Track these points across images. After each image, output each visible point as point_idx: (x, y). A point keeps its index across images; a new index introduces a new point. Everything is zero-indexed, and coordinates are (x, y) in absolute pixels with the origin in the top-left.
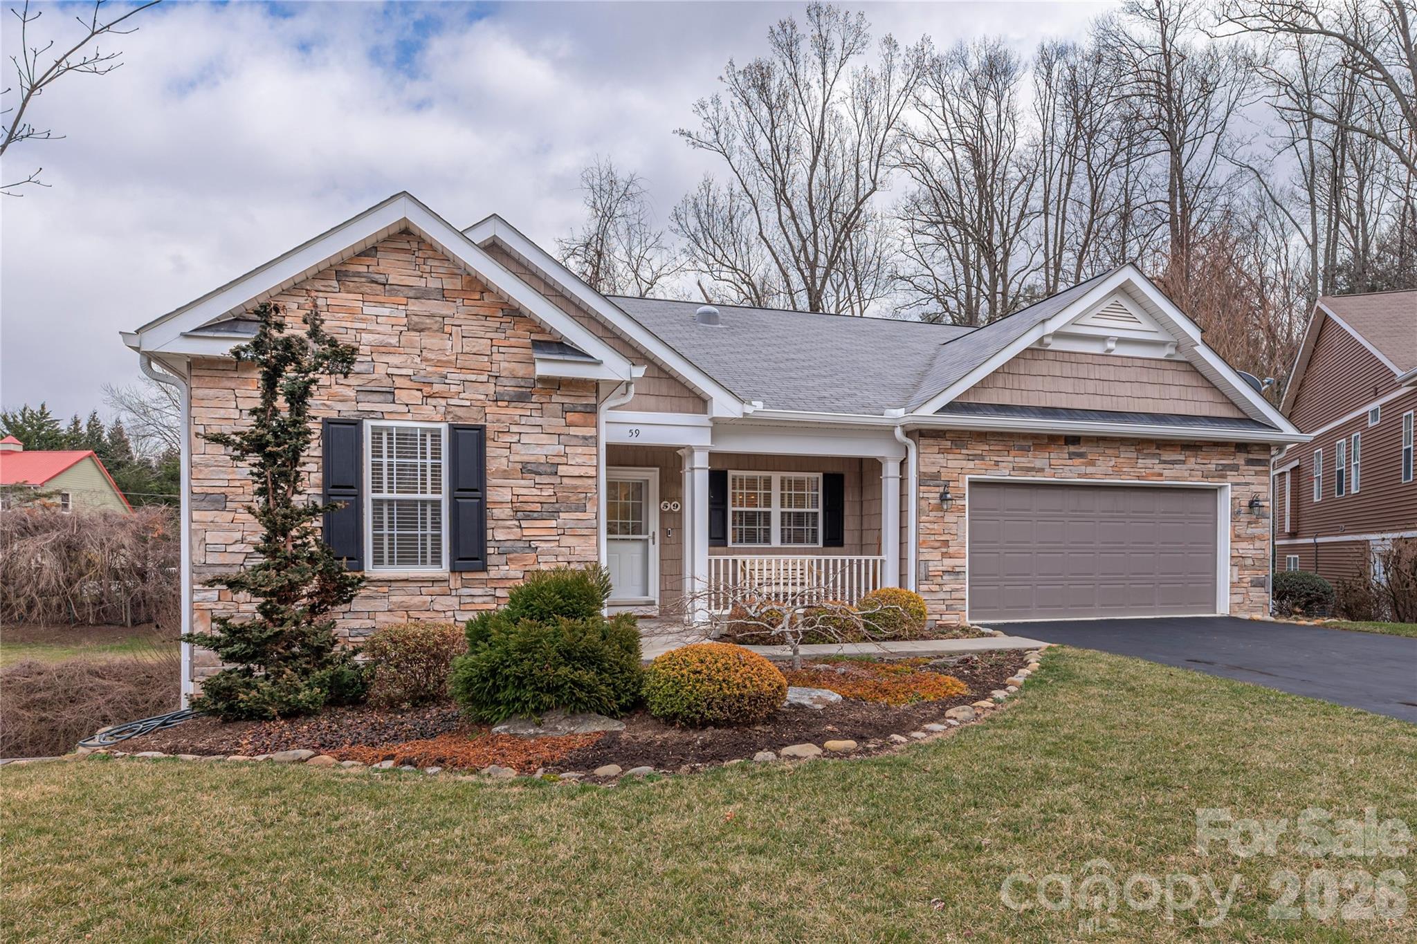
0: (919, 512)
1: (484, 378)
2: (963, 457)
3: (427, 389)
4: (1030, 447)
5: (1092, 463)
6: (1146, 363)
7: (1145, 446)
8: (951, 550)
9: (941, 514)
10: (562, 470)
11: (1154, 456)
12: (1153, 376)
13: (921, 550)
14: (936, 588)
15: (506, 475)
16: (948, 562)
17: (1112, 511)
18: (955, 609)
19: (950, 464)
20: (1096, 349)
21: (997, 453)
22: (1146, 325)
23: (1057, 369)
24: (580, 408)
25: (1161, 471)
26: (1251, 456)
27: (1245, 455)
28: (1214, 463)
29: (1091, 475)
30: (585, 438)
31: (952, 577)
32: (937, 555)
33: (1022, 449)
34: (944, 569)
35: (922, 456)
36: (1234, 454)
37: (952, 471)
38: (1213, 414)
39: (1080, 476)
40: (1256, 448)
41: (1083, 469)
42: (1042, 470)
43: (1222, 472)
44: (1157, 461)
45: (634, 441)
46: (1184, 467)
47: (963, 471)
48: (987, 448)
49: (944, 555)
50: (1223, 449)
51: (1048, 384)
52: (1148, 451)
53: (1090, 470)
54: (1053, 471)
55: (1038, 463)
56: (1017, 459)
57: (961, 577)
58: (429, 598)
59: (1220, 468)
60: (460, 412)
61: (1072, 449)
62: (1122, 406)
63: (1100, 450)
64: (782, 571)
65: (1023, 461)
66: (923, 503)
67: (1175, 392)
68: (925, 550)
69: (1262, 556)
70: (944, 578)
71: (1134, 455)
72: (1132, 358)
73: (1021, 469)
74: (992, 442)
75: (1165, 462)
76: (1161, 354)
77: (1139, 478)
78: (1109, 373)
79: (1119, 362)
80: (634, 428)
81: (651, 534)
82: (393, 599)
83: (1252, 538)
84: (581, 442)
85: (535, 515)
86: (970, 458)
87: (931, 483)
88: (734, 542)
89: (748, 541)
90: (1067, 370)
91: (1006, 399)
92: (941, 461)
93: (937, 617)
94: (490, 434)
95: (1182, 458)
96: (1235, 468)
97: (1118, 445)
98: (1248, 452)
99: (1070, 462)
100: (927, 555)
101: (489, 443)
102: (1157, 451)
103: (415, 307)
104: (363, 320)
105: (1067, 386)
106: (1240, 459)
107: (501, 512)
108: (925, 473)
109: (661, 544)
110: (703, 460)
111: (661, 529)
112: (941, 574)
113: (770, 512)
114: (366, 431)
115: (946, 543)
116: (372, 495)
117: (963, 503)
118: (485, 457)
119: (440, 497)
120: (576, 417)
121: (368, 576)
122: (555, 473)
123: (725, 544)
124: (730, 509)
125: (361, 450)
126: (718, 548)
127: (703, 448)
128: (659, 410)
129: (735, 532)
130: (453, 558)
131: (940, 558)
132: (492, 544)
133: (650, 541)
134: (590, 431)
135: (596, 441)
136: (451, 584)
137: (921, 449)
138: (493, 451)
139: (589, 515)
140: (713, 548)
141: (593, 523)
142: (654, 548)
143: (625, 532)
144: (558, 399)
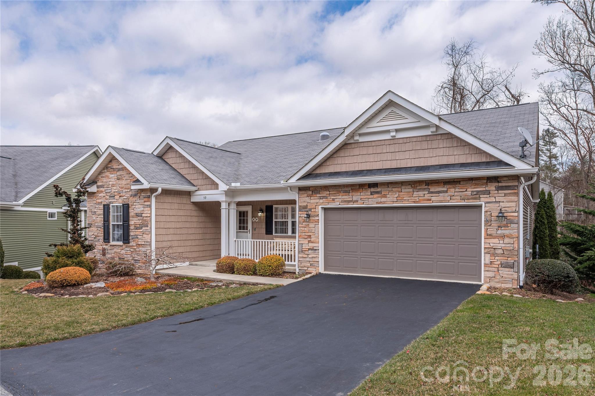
0: (299, 223)
1: (129, 191)
2: (318, 198)
3: (120, 195)
4: (350, 190)
5: (385, 196)
6: (418, 139)
7: (418, 185)
8: (312, 240)
9: (307, 224)
10: (143, 215)
11: (424, 189)
12: (425, 145)
13: (299, 239)
14: (306, 256)
15: (133, 217)
16: (311, 245)
17: (405, 221)
18: (314, 266)
19: (312, 201)
20: (387, 137)
21: (334, 195)
22: (411, 119)
23: (364, 151)
24: (146, 197)
25: (430, 198)
26: (500, 184)
27: (497, 184)
28: (470, 190)
29: (384, 203)
30: (148, 205)
31: (312, 252)
32: (306, 241)
33: (345, 192)
34: (309, 247)
35: (300, 198)
36: (486, 184)
37: (313, 204)
38: (469, 161)
39: (377, 203)
40: (505, 179)
41: (379, 200)
42: (357, 201)
43: (477, 195)
44: (427, 192)
45: (205, 200)
46: (446, 194)
47: (318, 204)
48: (328, 193)
49: (309, 242)
50: (476, 182)
51: (359, 159)
52: (420, 187)
53: (383, 200)
54: (363, 201)
55: (355, 198)
56: (343, 197)
57: (317, 252)
58: (120, 250)
59: (475, 193)
60: (125, 200)
61: (372, 190)
62: (403, 164)
63: (390, 189)
64: (290, 245)
65: (346, 198)
66: (300, 219)
67: (440, 152)
68: (301, 239)
69: (512, 248)
70: (309, 251)
71: (411, 190)
72: (410, 137)
73: (345, 201)
74: (331, 190)
75: (432, 193)
76: (428, 132)
77: (414, 202)
78: (396, 148)
79: (401, 141)
80: (204, 196)
81: (249, 230)
82: (115, 250)
83: (503, 237)
84: (147, 207)
85: (138, 228)
86: (320, 198)
87: (303, 210)
88: (275, 233)
89: (280, 233)
90: (371, 150)
91: (338, 169)
92: (308, 200)
93: (306, 269)
94: (130, 206)
95: (445, 189)
96: (488, 193)
97: (400, 185)
98: (498, 182)
99: (372, 196)
100: (302, 241)
101: (130, 208)
102: (427, 187)
103: (118, 173)
104: (110, 179)
105: (371, 158)
106: (492, 187)
107: (132, 227)
108: (301, 206)
109: (252, 234)
110: (224, 206)
111: (252, 228)
112: (307, 250)
113: (288, 221)
114: (111, 207)
115: (310, 236)
116: (111, 223)
117: (318, 218)
118: (129, 212)
119: (122, 223)
120: (146, 199)
121: (110, 244)
122: (142, 216)
123: (272, 234)
124: (274, 220)
125: (110, 212)
126: (270, 235)
127: (223, 201)
128: (211, 189)
129: (276, 229)
130: (124, 240)
131: (308, 243)
132: (130, 236)
133: (249, 232)
134: (148, 203)
135: (150, 206)
136: (124, 247)
137: (300, 195)
138: (130, 211)
139: (149, 228)
140: (268, 235)
141: (149, 230)
142: (250, 235)
143: (244, 229)
144: (142, 194)
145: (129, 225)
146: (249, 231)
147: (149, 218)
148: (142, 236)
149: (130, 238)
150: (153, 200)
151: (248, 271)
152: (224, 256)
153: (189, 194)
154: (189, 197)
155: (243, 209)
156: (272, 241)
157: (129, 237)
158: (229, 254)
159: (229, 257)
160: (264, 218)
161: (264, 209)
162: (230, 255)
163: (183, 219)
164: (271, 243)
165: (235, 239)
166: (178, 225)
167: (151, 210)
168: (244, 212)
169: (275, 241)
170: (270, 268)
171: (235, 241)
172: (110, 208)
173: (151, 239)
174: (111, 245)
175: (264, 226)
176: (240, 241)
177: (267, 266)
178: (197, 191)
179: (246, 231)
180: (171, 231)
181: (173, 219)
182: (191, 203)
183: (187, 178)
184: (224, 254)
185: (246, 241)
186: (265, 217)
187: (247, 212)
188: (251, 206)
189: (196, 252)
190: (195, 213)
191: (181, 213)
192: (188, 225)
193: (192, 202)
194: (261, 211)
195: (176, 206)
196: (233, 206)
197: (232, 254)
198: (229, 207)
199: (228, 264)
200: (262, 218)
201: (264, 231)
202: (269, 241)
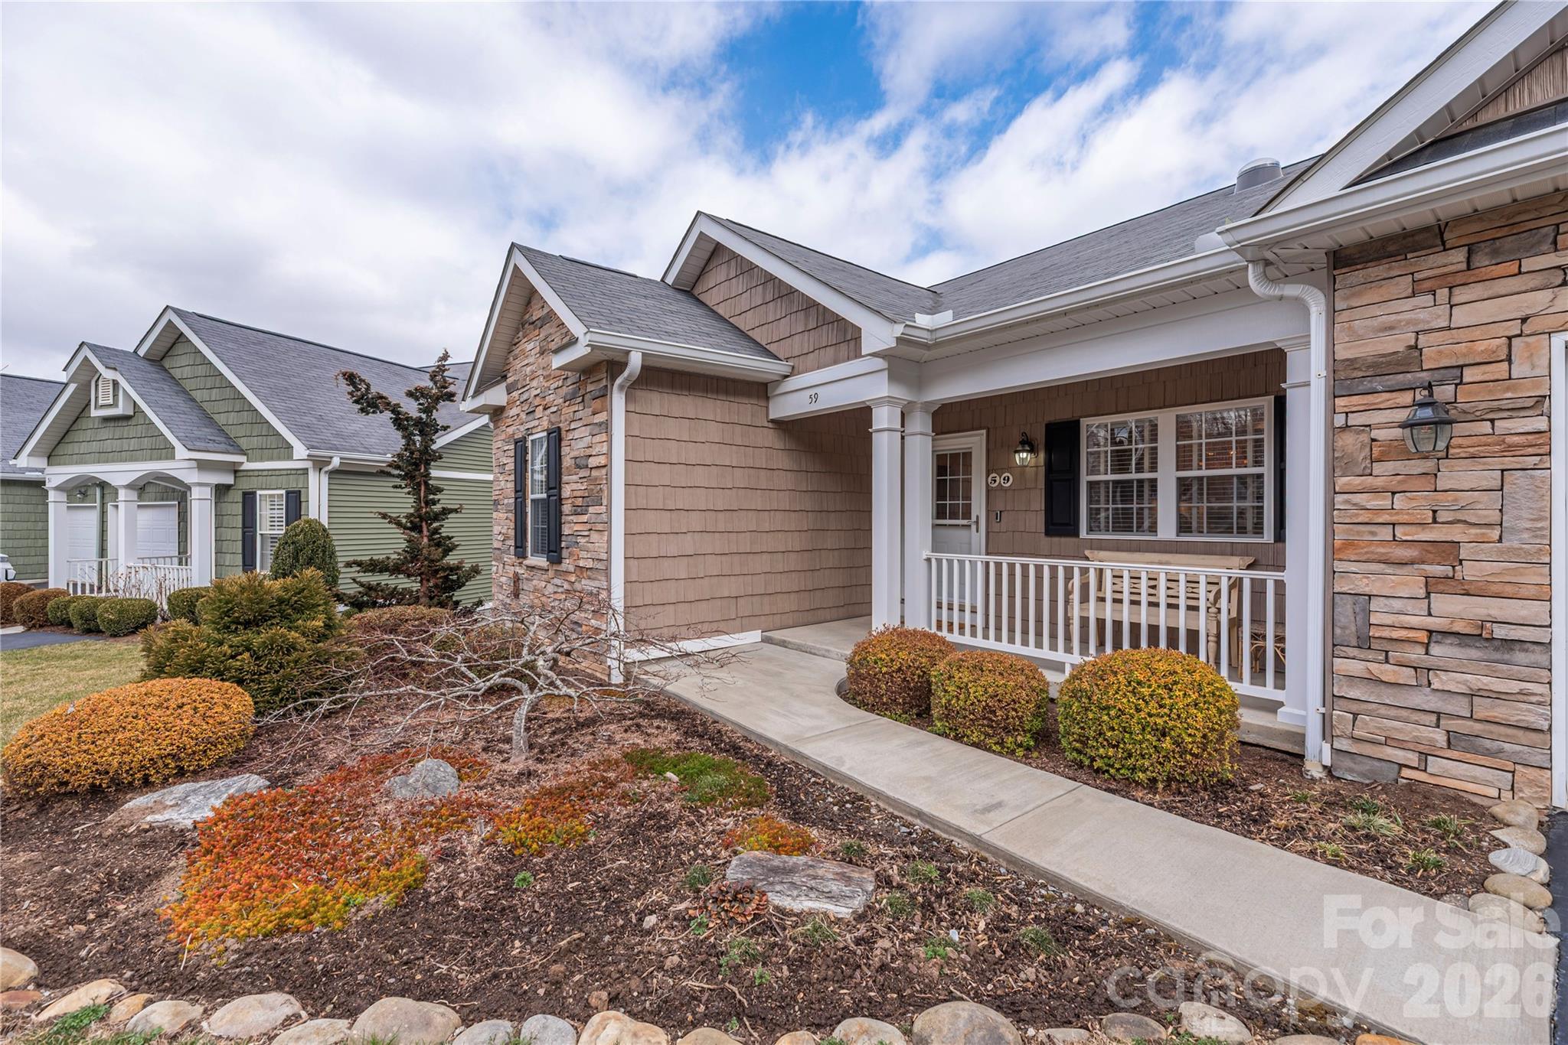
0: (1335, 464)
1: (561, 382)
2: (1535, 281)
3: (544, 403)
8: (1469, 572)
10: (591, 462)
13: (1339, 566)
14: (1406, 675)
15: (569, 472)
16: (1453, 604)
24: (599, 393)
30: (601, 425)
31: (1474, 653)
32: (1406, 584)
34: (1434, 623)
35: (1340, 318)
37: (1477, 332)
45: (814, 407)
49: (1439, 585)
58: (544, 584)
60: (553, 418)
66: (1348, 440)
68: (1353, 567)
70: (1435, 650)
80: (812, 392)
81: (974, 518)
82: (534, 583)
84: (599, 430)
85: (579, 510)
87: (1379, 383)
88: (1090, 530)
89: (1115, 530)
93: (1411, 759)
94: (563, 434)
100: (1359, 579)
101: (562, 443)
103: (542, 334)
104: (528, 356)
107: (567, 508)
108: (1351, 362)
109: (988, 533)
110: (883, 418)
111: (988, 511)
112: (1423, 636)
113: (1155, 480)
114: (529, 444)
115: (1449, 551)
116: (531, 496)
117: (1541, 424)
118: (560, 456)
119: (544, 496)
120: (597, 404)
121: (526, 562)
122: (587, 467)
123: (1075, 533)
124: (1085, 478)
125: (527, 461)
126: (1063, 540)
127: (880, 401)
128: (836, 362)
129: (1093, 514)
130: (550, 551)
131: (1422, 593)
132: (563, 538)
133: (974, 527)
134: (601, 418)
135: (606, 427)
136: (551, 573)
137: (1346, 298)
138: (565, 450)
139: (603, 509)
140: (1056, 540)
141: (604, 517)
142: (979, 537)
143: (954, 516)
144: (590, 388)
145: (560, 501)
146: (977, 522)
147: (604, 471)
148: (587, 539)
149: (563, 544)
150: (618, 401)
151: (1005, 728)
152: (883, 628)
153: (760, 390)
154: (763, 403)
155: (955, 443)
156: (1076, 564)
157: (561, 541)
158: (903, 623)
159: (902, 636)
160: (1036, 474)
161: (1039, 436)
162: (909, 626)
163: (740, 478)
164: (1069, 577)
165: (926, 553)
166: (721, 501)
167: (610, 442)
168: (955, 457)
169: (1092, 566)
170: (1167, 744)
171: (929, 560)
172: (526, 448)
173: (609, 552)
174: (527, 567)
175: (1038, 502)
176: (950, 562)
177: (1137, 729)
178: (787, 376)
179: (965, 522)
180: (696, 521)
181: (700, 477)
182: (770, 425)
183: (759, 340)
184: (883, 617)
185: (961, 563)
186: (1042, 470)
187: (967, 456)
188: (984, 432)
189: (785, 596)
190: (782, 461)
191: (729, 457)
192: (757, 501)
193: (773, 421)
194: (1029, 445)
195: (714, 432)
196: (921, 423)
197: (918, 621)
198: (903, 425)
199: (900, 670)
200: (1030, 472)
201: (1038, 521)
202: (1061, 563)
